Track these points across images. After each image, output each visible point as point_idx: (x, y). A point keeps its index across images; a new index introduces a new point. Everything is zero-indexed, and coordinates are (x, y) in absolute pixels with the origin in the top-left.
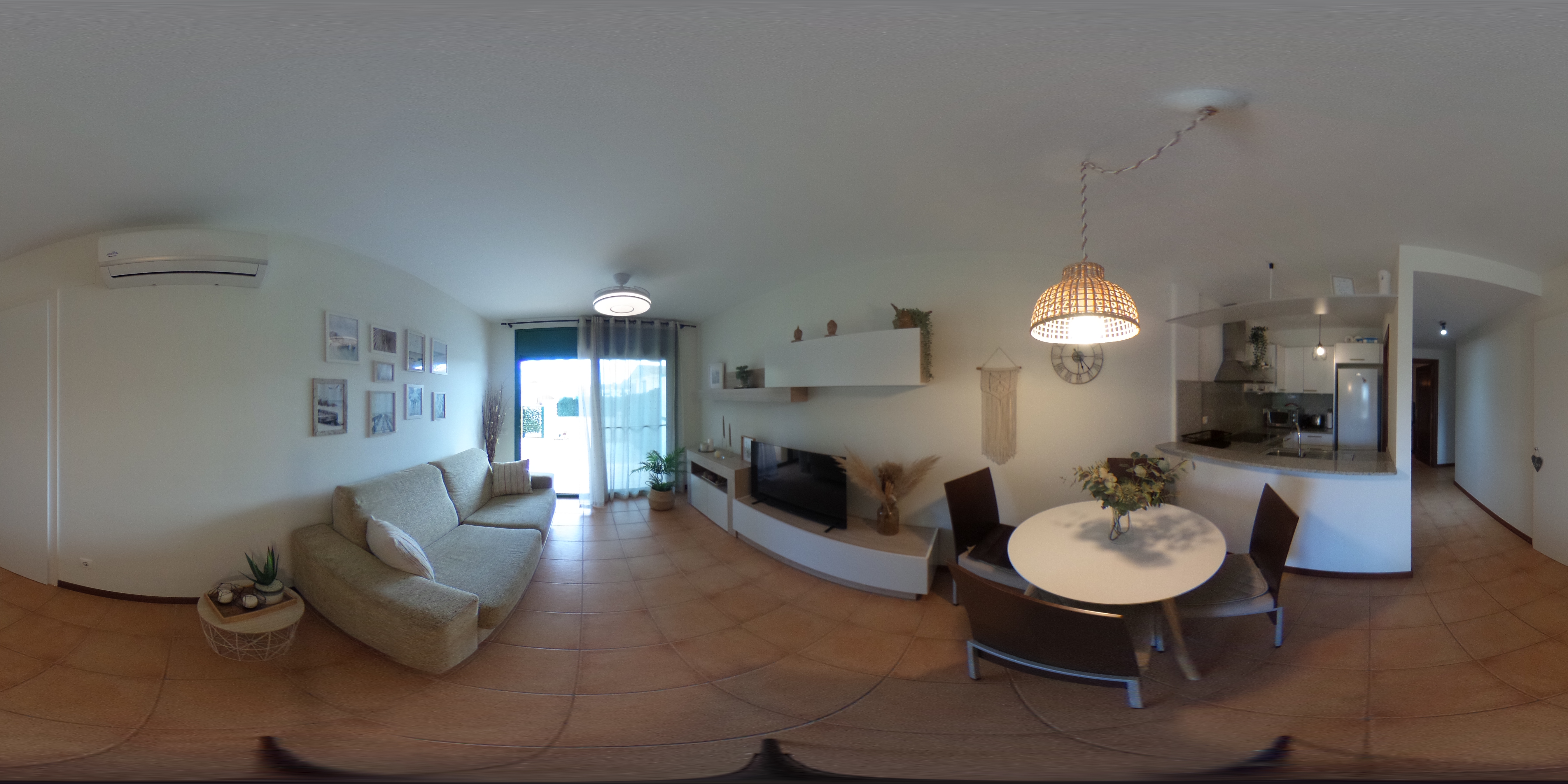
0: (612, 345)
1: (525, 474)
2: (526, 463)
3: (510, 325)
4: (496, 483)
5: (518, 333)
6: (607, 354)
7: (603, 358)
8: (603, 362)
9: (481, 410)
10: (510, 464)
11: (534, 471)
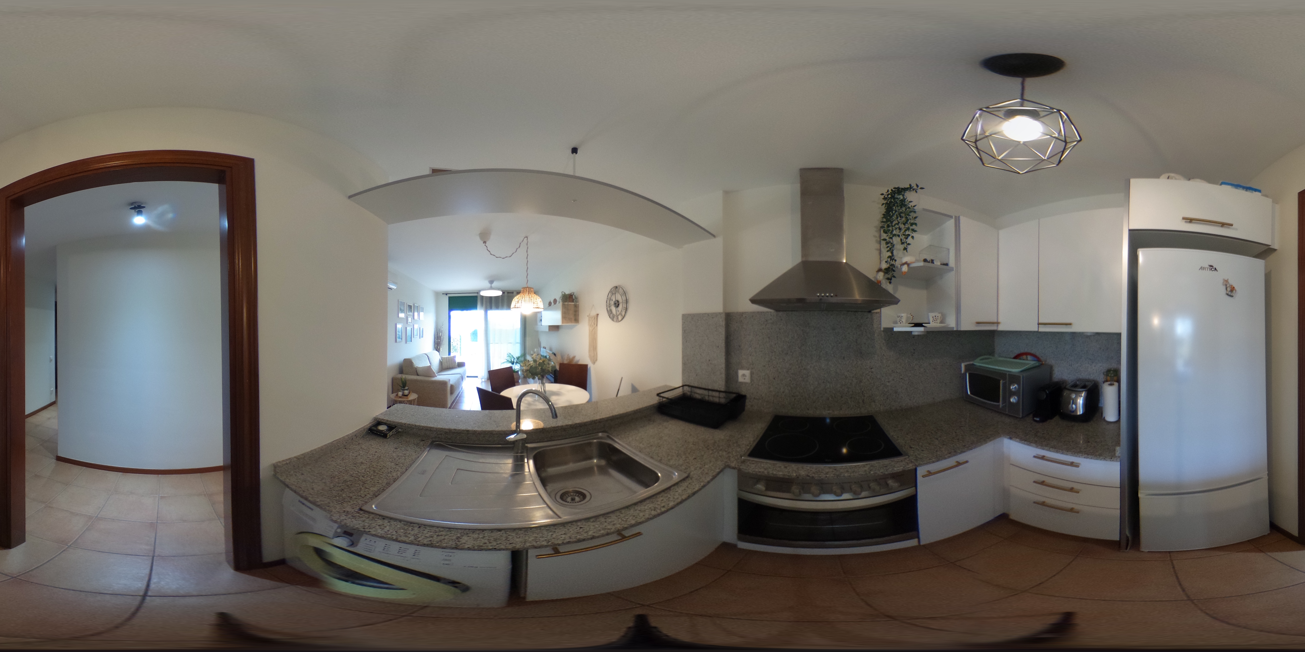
0: (493, 305)
1: (455, 361)
2: (455, 357)
3: (446, 294)
4: (443, 364)
5: (450, 298)
6: (491, 308)
7: (489, 310)
8: (490, 312)
9: (433, 335)
10: (447, 358)
11: (458, 360)
